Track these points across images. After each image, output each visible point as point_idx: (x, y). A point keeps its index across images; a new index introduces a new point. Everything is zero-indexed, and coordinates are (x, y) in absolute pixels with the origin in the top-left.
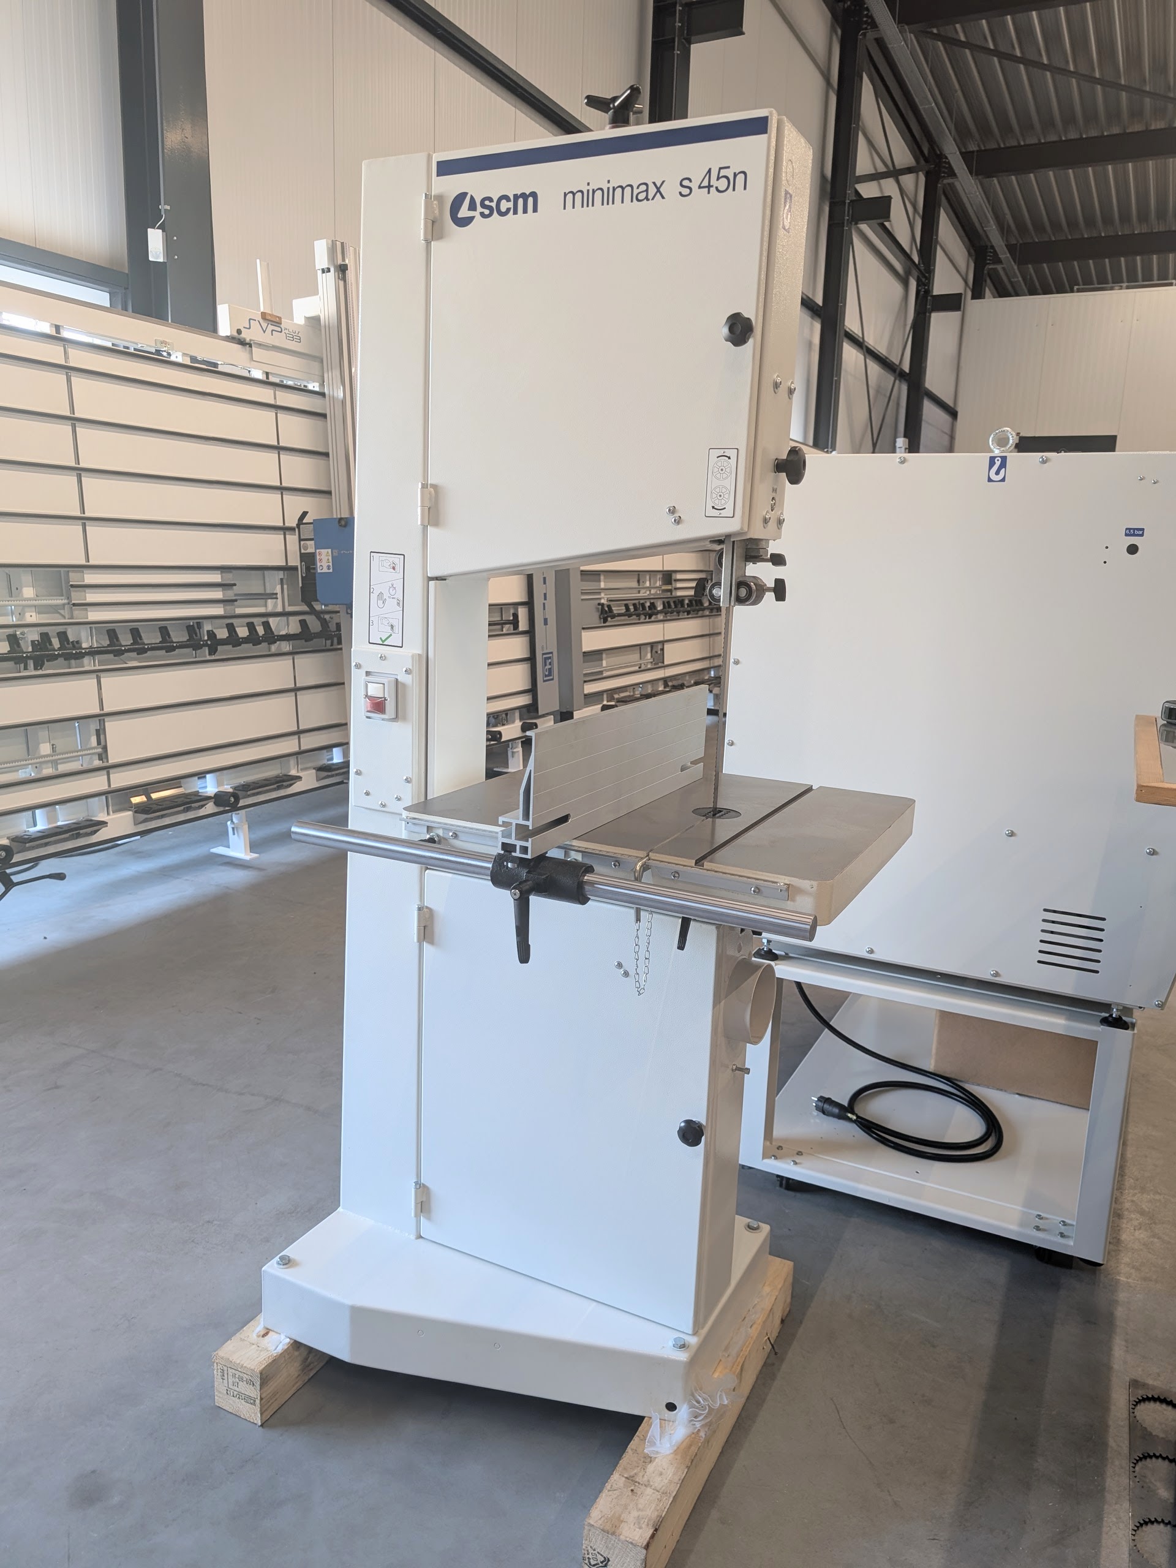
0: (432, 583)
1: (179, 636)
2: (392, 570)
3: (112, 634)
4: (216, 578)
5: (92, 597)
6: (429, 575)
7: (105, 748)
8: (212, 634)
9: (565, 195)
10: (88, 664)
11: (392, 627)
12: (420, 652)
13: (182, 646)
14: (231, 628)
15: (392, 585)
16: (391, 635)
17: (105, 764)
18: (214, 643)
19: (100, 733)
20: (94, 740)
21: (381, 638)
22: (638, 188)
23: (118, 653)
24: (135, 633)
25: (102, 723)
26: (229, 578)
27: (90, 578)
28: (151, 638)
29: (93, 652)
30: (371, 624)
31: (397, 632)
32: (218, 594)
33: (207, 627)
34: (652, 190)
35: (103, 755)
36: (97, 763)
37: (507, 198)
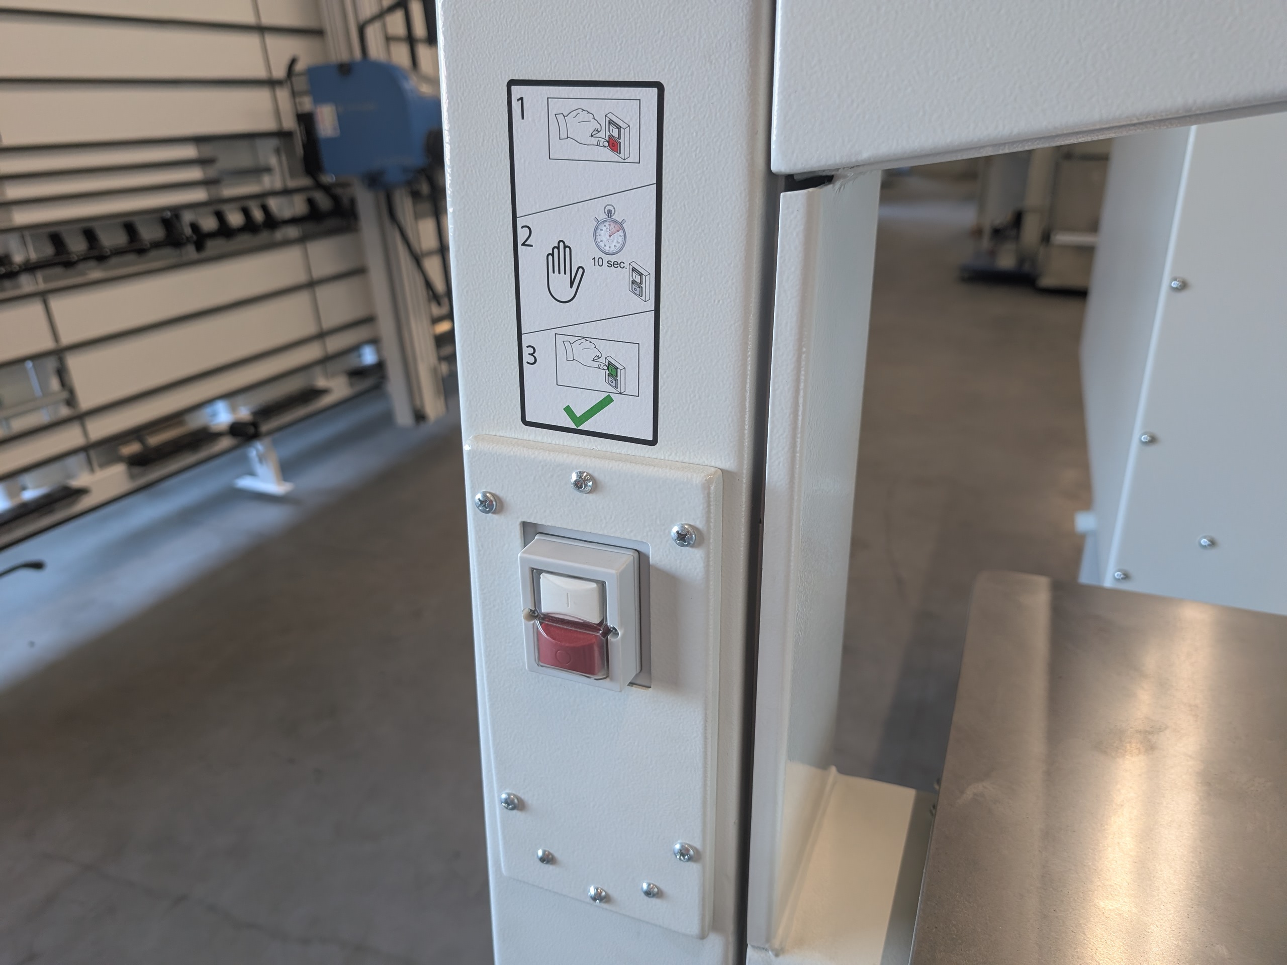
0: (786, 198)
1: (150, 233)
2: (608, 154)
3: (56, 240)
4: (189, 152)
6: (779, 167)
7: (71, 391)
8: (195, 227)
11: (612, 371)
13: (156, 245)
14: (220, 216)
16: (607, 401)
17: (77, 412)
18: (200, 239)
19: (62, 373)
20: (55, 384)
21: (568, 410)
23: (69, 264)
24: (90, 235)
25: (61, 361)
26: (208, 151)
28: (112, 239)
30: (527, 358)
31: (631, 388)
32: (195, 174)
33: (188, 217)
35: (71, 401)
36: (65, 411)
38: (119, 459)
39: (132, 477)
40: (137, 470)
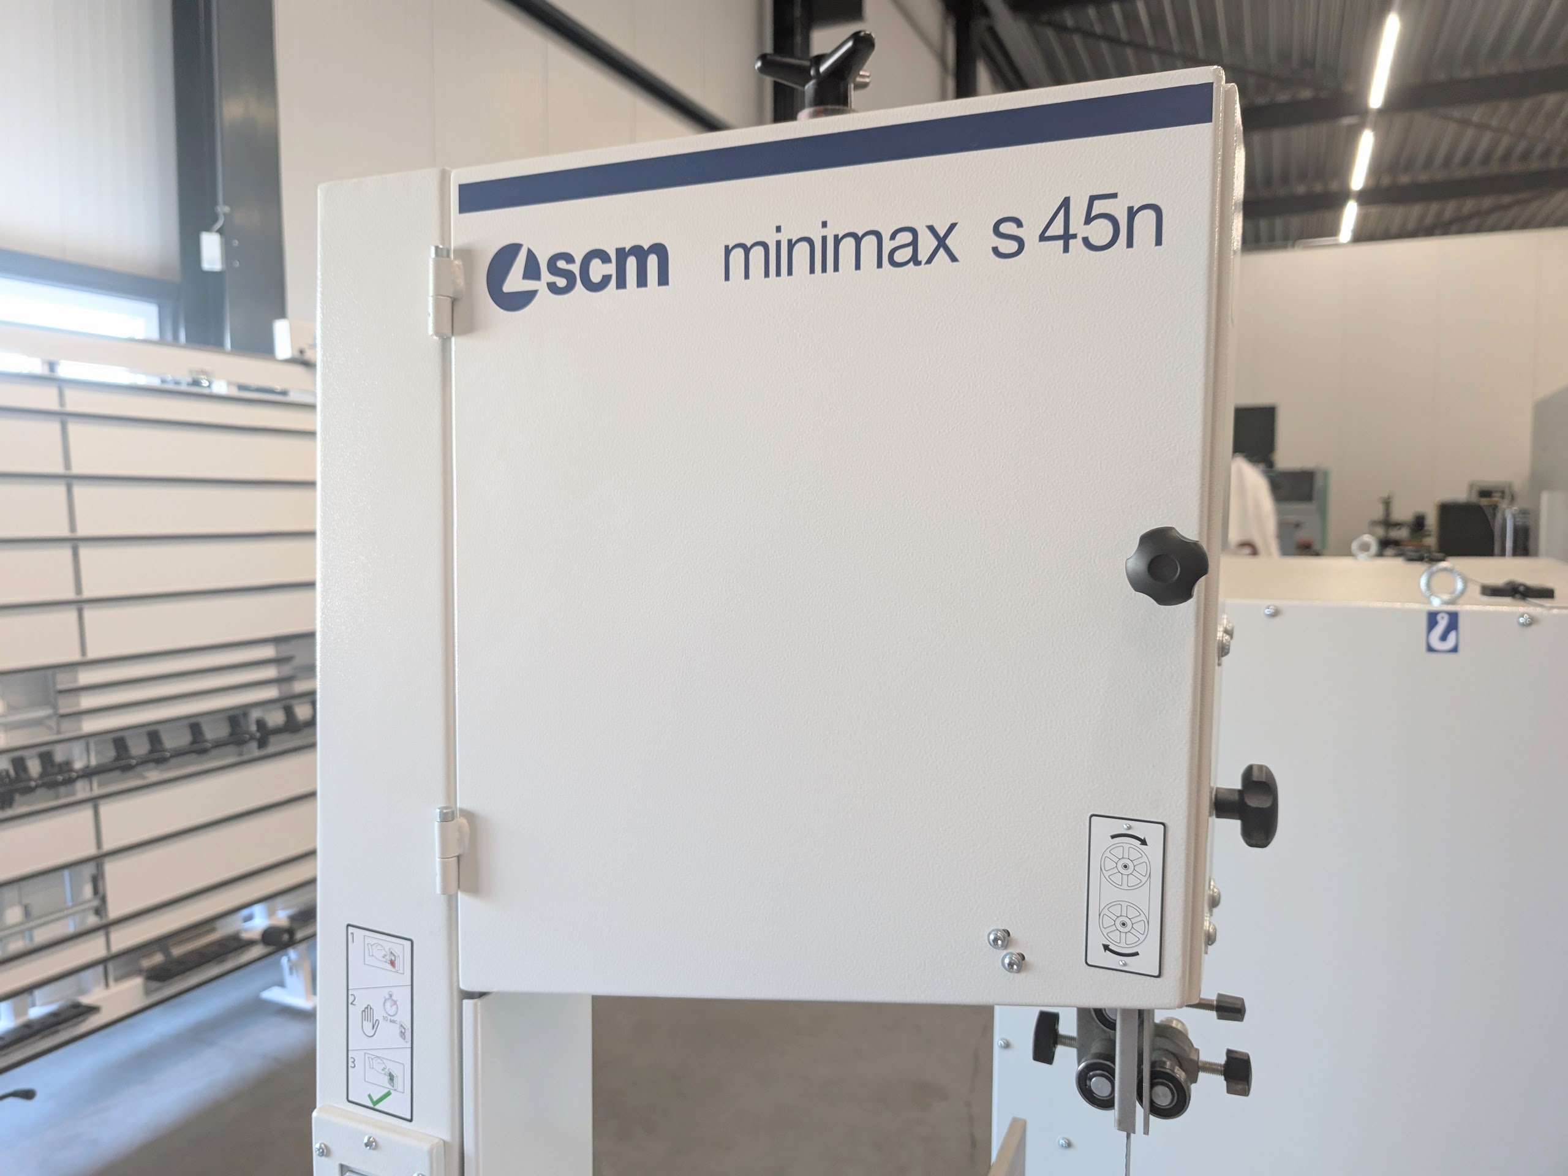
0: (466, 1002)
1: (215, 732)
2: (389, 967)
3: (120, 745)
4: (268, 652)
5: (87, 701)
6: (463, 986)
7: (104, 900)
8: (261, 724)
9: (728, 251)
10: (82, 790)
11: (391, 1078)
12: (446, 1137)
13: (218, 744)
14: (289, 711)
15: (391, 996)
16: (388, 1094)
17: (104, 921)
18: (265, 734)
19: (97, 880)
20: (88, 891)
21: (370, 1096)
22: (893, 237)
23: (127, 768)
24: (154, 739)
25: (100, 868)
26: (286, 650)
27: (86, 677)
28: (175, 740)
29: (88, 774)
30: (350, 1064)
31: (400, 1089)
32: (270, 672)
34: (927, 244)
35: (100, 910)
36: (92, 920)
37: (604, 257)
38: (139, 972)
39: (148, 992)
40: (154, 985)
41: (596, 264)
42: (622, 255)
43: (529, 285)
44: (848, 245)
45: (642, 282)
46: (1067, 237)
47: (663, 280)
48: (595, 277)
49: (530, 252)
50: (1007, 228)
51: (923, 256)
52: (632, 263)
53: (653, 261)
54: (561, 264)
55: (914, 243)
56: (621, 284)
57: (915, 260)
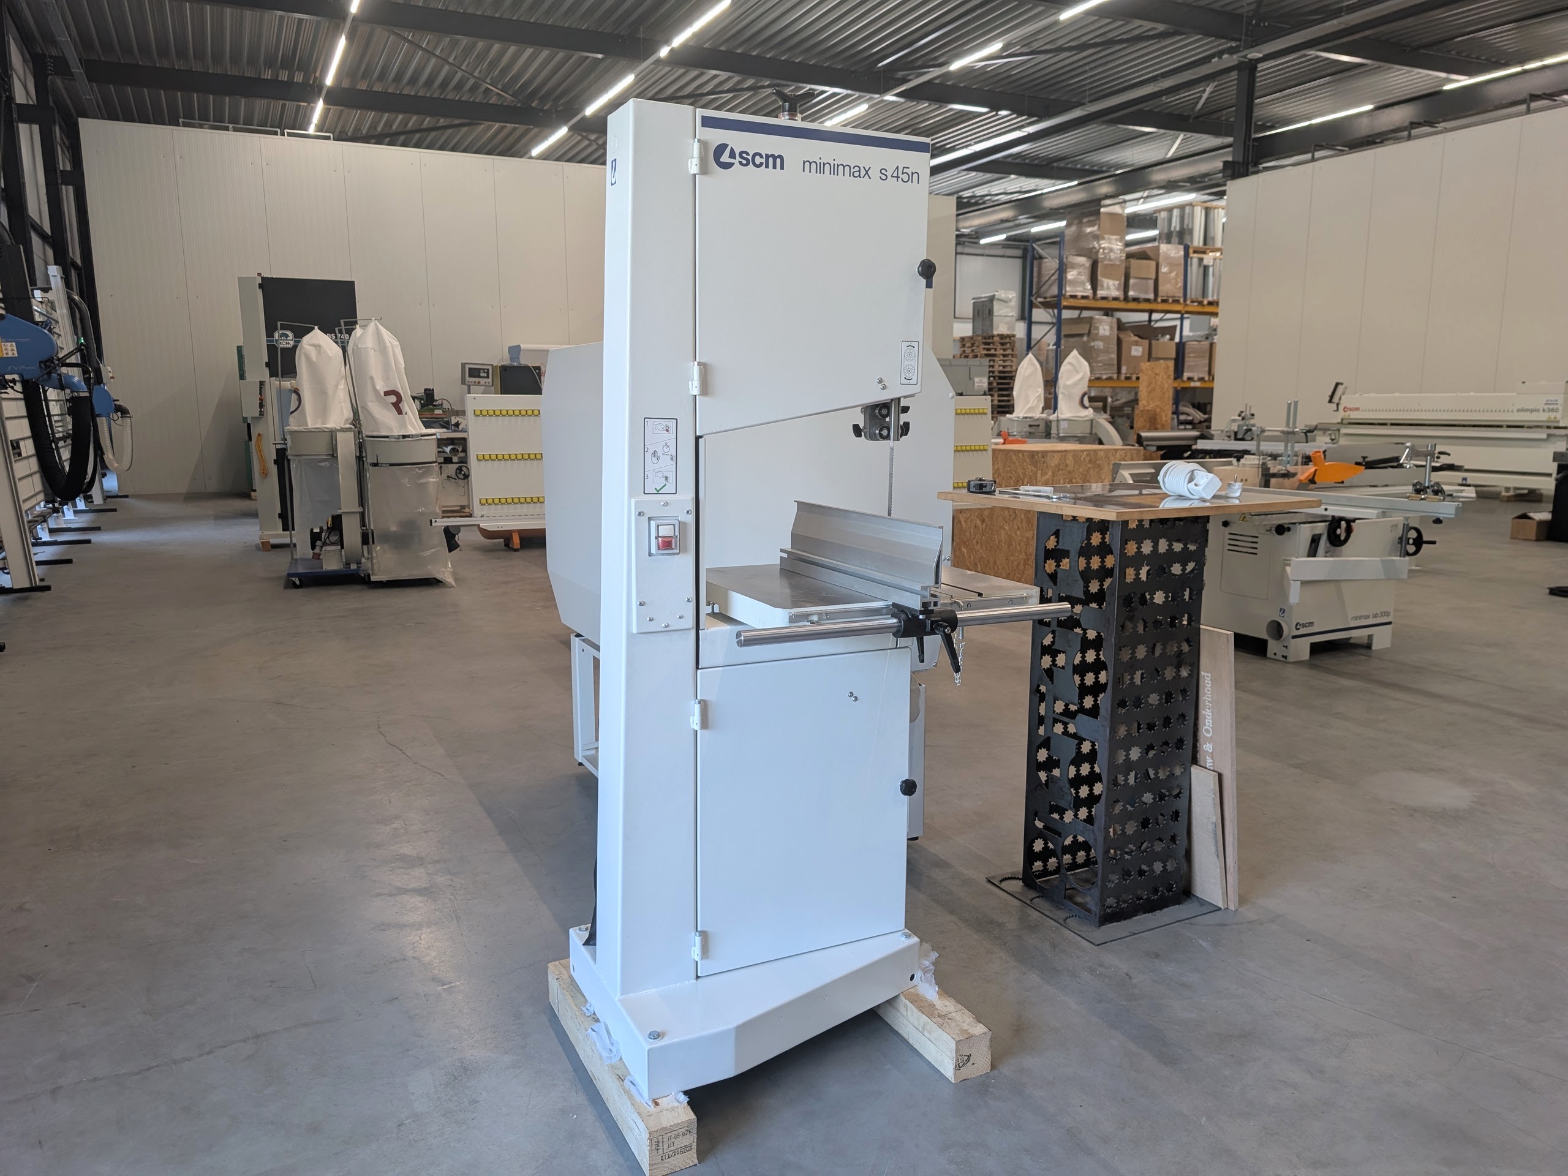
0: (700, 440)
2: (665, 432)
9: (804, 162)
11: (666, 478)
15: (666, 444)
16: (665, 485)
21: (656, 489)
22: (853, 168)
31: (671, 482)
34: (863, 172)
37: (761, 156)
41: (757, 157)
42: (767, 156)
43: (731, 161)
44: (841, 168)
45: (775, 167)
46: (898, 177)
47: (782, 168)
48: (758, 162)
49: (732, 148)
50: (883, 171)
51: (862, 176)
52: (771, 160)
53: (778, 160)
54: (744, 155)
55: (859, 171)
56: (767, 166)
57: (859, 176)
